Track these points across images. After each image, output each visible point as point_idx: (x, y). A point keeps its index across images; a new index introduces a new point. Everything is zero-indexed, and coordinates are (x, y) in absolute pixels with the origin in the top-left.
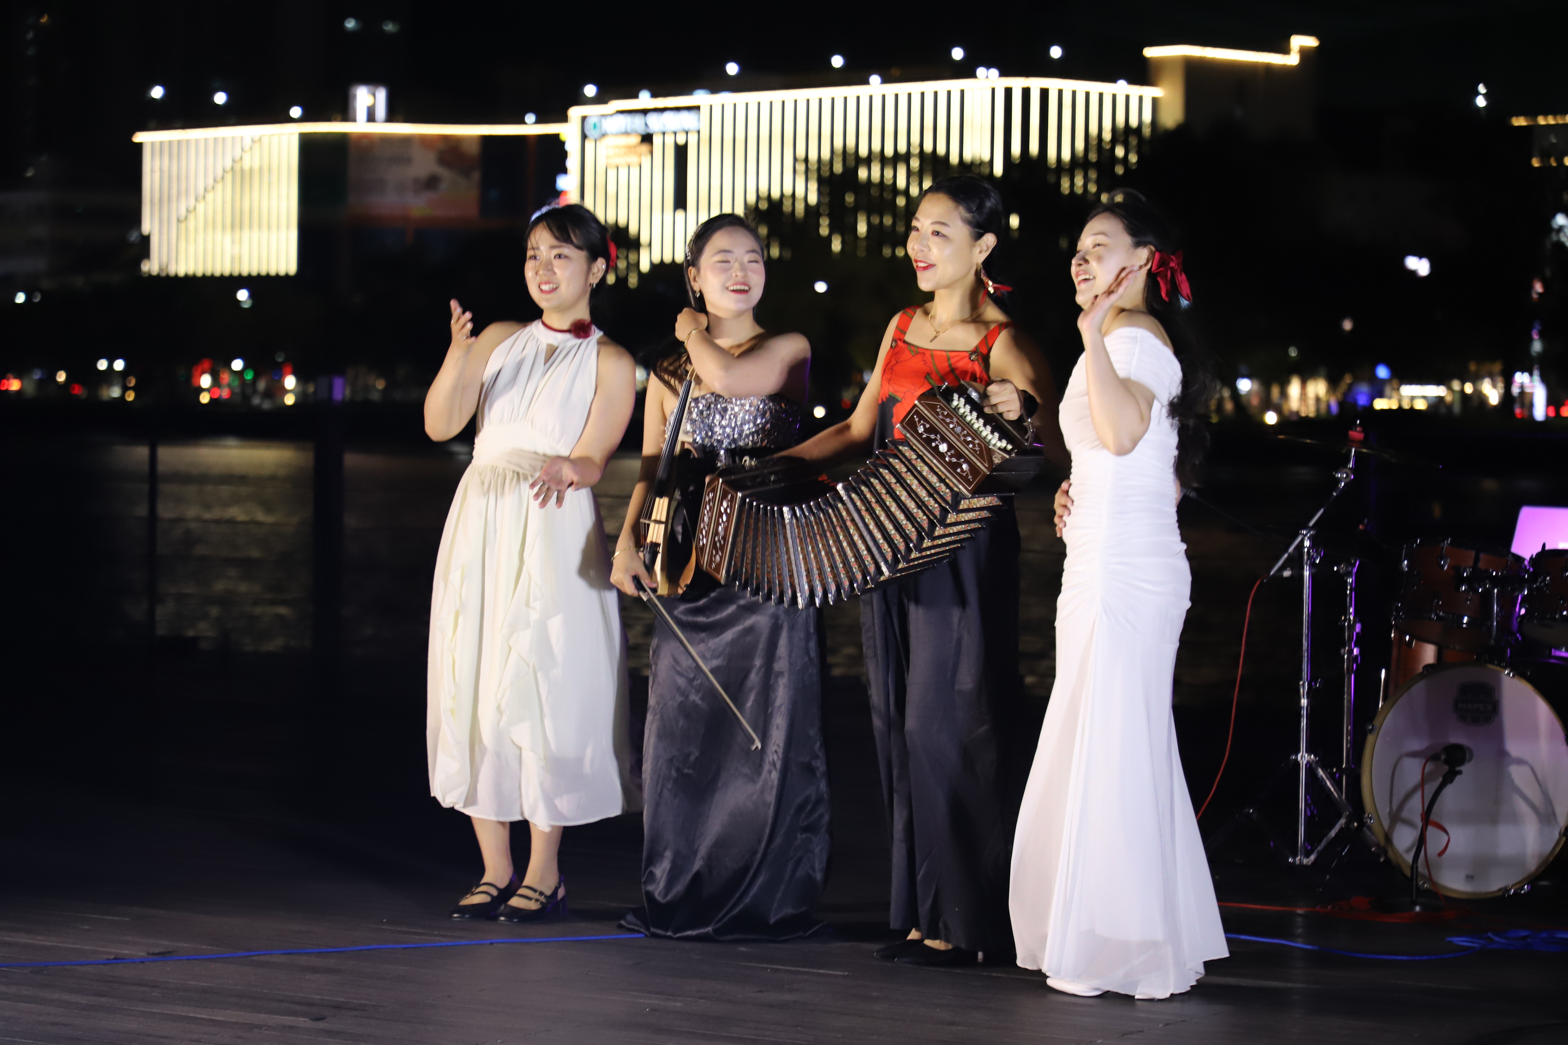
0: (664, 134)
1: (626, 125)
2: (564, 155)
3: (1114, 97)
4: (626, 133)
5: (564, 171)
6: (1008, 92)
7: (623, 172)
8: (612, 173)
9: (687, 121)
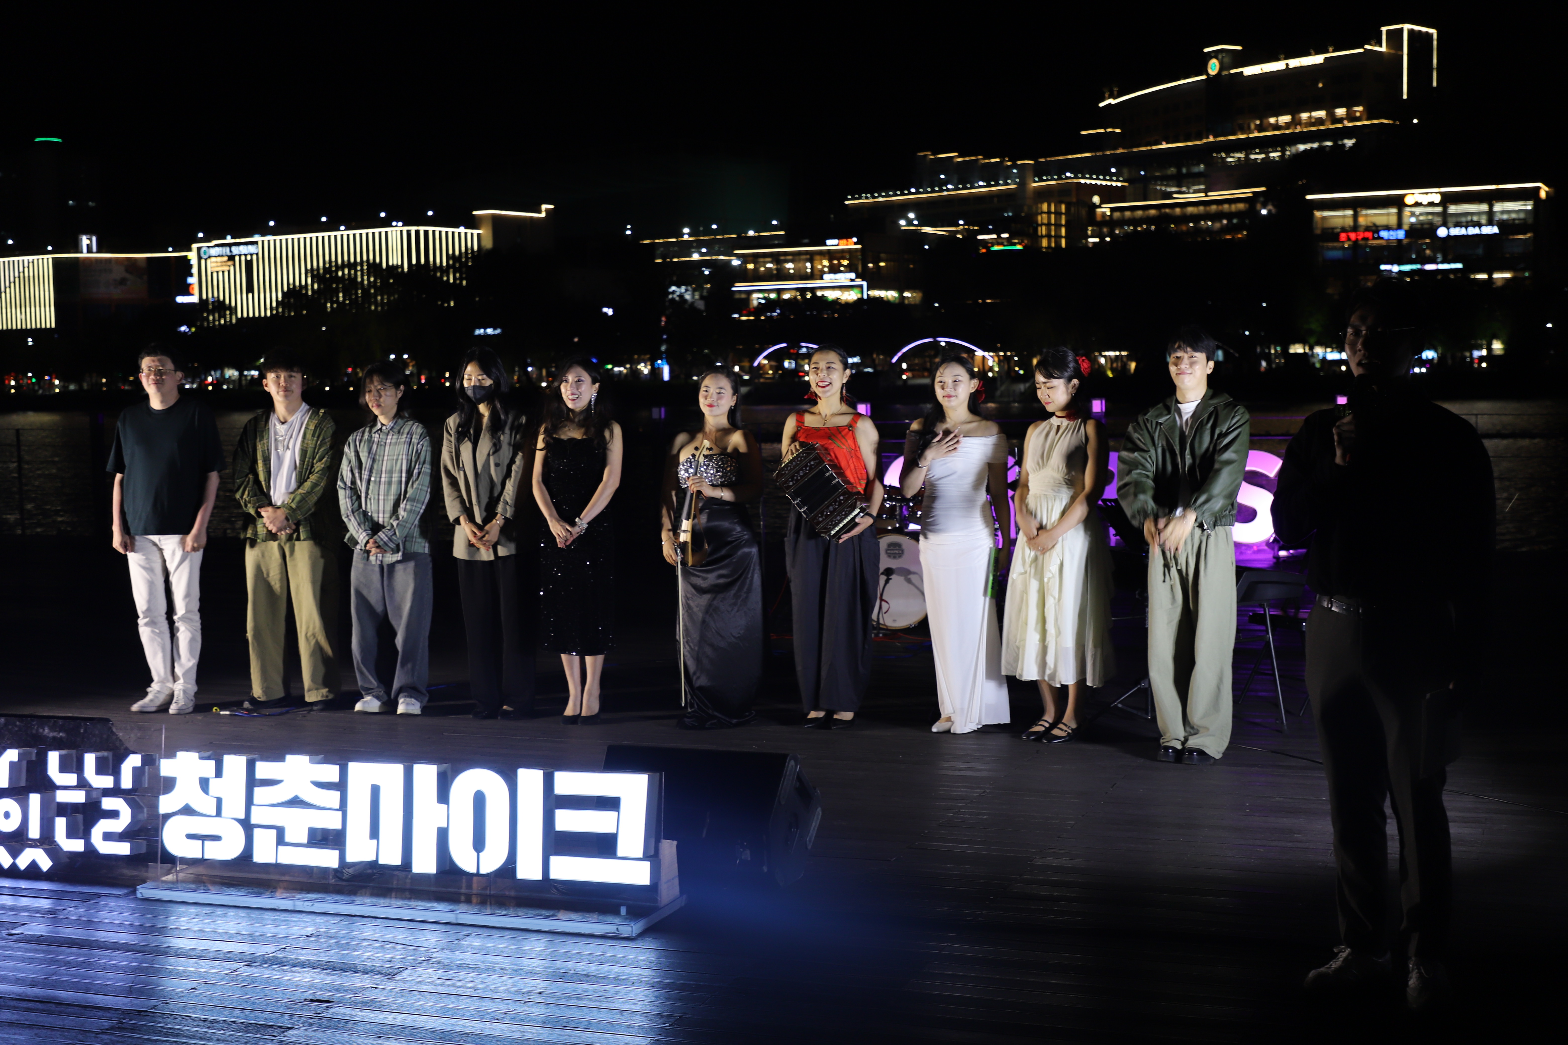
0: (240, 256)
1: (221, 252)
2: (191, 266)
3: (459, 233)
4: (221, 256)
5: (191, 275)
6: (408, 232)
7: (221, 276)
8: (215, 275)
9: (252, 249)
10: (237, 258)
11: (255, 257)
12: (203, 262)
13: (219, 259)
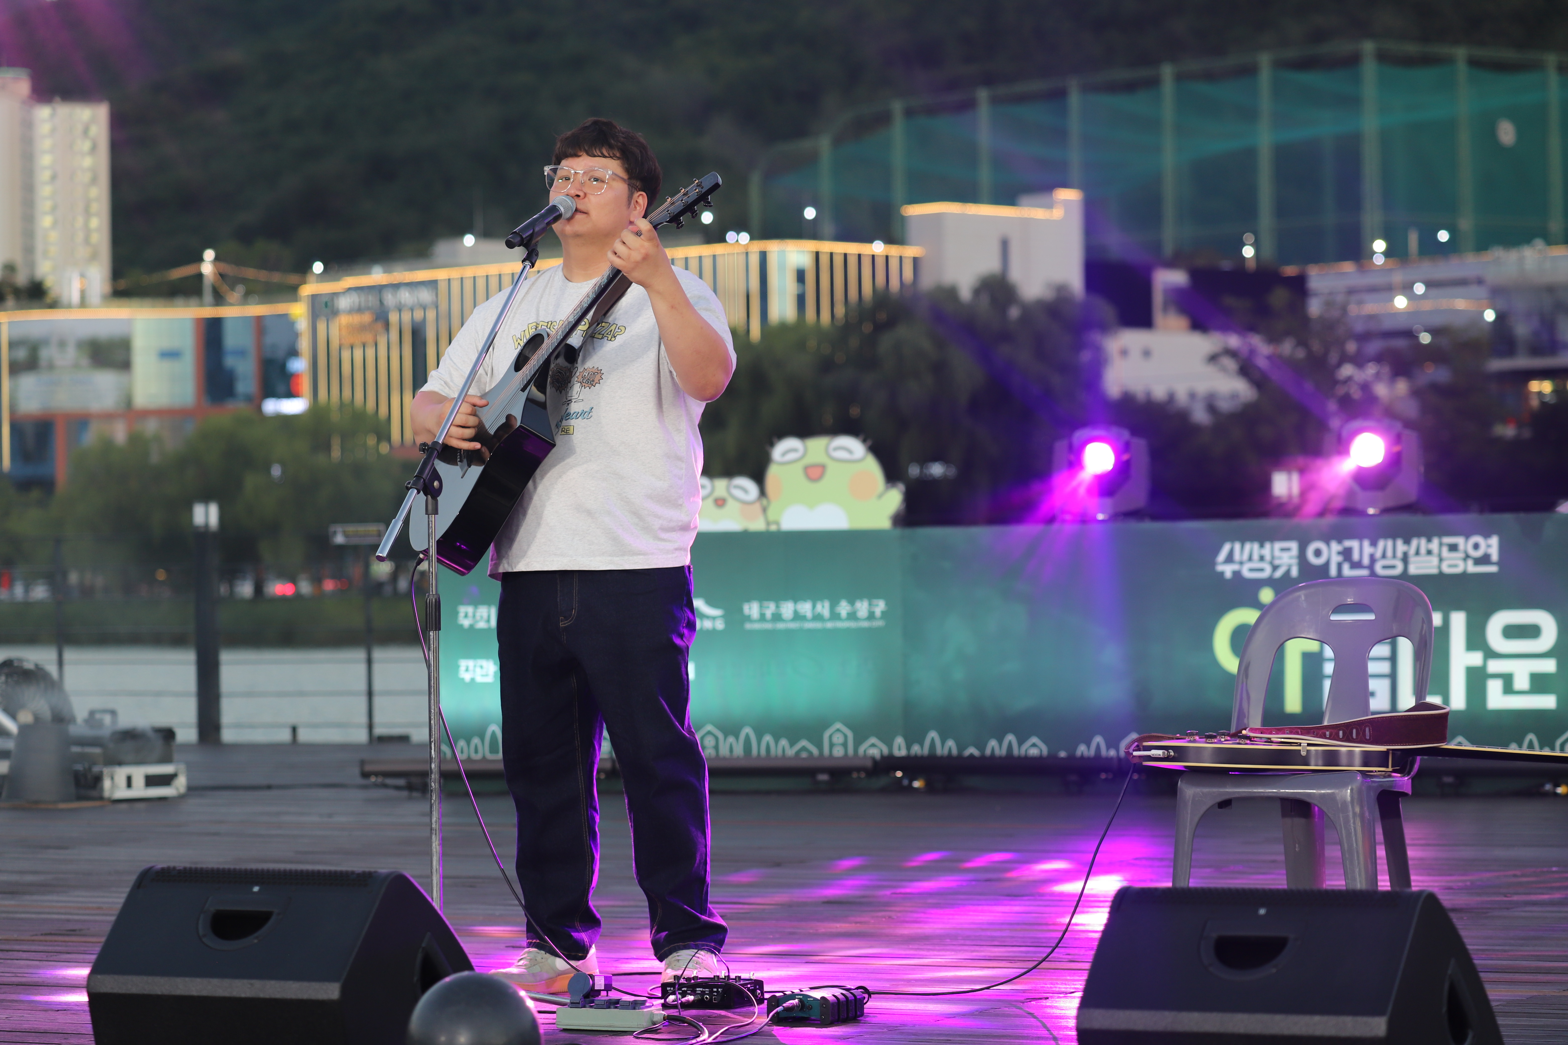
0: (400, 311)
1: (360, 302)
2: (296, 335)
4: (359, 310)
5: (295, 353)
6: (763, 256)
7: (358, 354)
8: (346, 352)
9: (425, 296)
10: (393, 318)
11: (431, 315)
12: (321, 327)
13: (356, 319)
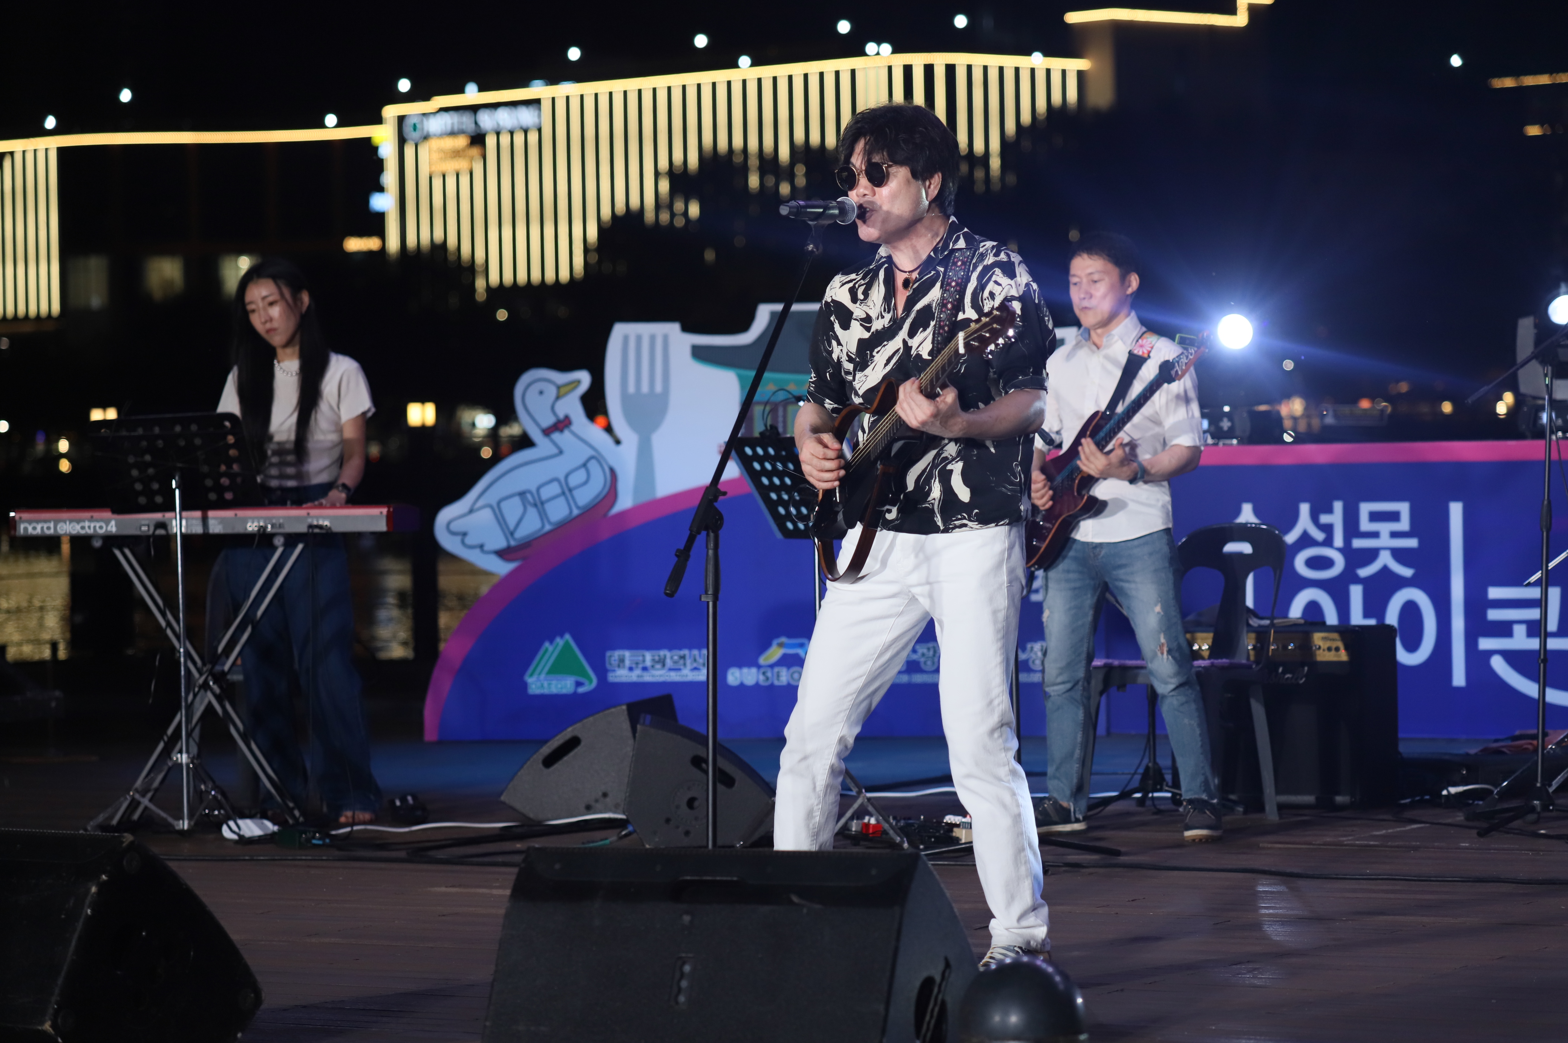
0: (498, 134)
1: (453, 124)
3: (1033, 71)
4: (453, 134)
5: (379, 188)
6: (908, 70)
7: (451, 183)
8: (437, 184)
10: (491, 141)
11: (533, 137)
12: (409, 151)
13: (448, 143)
